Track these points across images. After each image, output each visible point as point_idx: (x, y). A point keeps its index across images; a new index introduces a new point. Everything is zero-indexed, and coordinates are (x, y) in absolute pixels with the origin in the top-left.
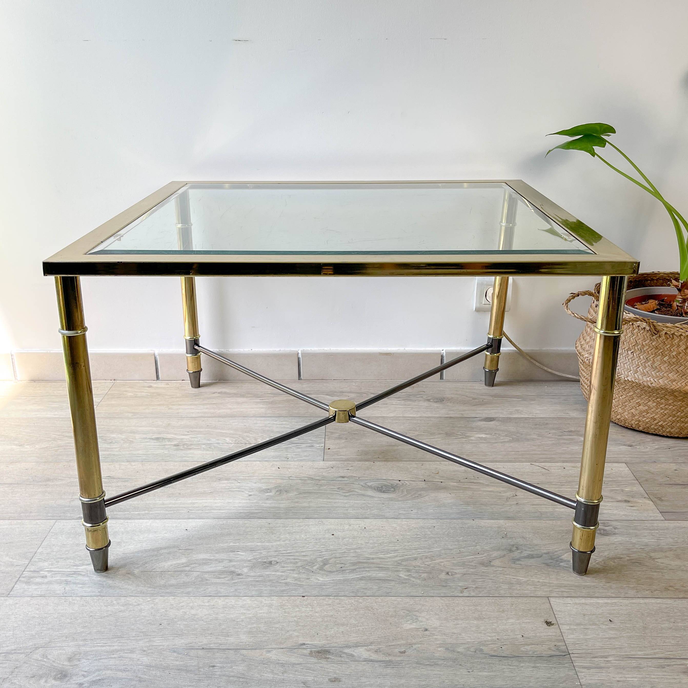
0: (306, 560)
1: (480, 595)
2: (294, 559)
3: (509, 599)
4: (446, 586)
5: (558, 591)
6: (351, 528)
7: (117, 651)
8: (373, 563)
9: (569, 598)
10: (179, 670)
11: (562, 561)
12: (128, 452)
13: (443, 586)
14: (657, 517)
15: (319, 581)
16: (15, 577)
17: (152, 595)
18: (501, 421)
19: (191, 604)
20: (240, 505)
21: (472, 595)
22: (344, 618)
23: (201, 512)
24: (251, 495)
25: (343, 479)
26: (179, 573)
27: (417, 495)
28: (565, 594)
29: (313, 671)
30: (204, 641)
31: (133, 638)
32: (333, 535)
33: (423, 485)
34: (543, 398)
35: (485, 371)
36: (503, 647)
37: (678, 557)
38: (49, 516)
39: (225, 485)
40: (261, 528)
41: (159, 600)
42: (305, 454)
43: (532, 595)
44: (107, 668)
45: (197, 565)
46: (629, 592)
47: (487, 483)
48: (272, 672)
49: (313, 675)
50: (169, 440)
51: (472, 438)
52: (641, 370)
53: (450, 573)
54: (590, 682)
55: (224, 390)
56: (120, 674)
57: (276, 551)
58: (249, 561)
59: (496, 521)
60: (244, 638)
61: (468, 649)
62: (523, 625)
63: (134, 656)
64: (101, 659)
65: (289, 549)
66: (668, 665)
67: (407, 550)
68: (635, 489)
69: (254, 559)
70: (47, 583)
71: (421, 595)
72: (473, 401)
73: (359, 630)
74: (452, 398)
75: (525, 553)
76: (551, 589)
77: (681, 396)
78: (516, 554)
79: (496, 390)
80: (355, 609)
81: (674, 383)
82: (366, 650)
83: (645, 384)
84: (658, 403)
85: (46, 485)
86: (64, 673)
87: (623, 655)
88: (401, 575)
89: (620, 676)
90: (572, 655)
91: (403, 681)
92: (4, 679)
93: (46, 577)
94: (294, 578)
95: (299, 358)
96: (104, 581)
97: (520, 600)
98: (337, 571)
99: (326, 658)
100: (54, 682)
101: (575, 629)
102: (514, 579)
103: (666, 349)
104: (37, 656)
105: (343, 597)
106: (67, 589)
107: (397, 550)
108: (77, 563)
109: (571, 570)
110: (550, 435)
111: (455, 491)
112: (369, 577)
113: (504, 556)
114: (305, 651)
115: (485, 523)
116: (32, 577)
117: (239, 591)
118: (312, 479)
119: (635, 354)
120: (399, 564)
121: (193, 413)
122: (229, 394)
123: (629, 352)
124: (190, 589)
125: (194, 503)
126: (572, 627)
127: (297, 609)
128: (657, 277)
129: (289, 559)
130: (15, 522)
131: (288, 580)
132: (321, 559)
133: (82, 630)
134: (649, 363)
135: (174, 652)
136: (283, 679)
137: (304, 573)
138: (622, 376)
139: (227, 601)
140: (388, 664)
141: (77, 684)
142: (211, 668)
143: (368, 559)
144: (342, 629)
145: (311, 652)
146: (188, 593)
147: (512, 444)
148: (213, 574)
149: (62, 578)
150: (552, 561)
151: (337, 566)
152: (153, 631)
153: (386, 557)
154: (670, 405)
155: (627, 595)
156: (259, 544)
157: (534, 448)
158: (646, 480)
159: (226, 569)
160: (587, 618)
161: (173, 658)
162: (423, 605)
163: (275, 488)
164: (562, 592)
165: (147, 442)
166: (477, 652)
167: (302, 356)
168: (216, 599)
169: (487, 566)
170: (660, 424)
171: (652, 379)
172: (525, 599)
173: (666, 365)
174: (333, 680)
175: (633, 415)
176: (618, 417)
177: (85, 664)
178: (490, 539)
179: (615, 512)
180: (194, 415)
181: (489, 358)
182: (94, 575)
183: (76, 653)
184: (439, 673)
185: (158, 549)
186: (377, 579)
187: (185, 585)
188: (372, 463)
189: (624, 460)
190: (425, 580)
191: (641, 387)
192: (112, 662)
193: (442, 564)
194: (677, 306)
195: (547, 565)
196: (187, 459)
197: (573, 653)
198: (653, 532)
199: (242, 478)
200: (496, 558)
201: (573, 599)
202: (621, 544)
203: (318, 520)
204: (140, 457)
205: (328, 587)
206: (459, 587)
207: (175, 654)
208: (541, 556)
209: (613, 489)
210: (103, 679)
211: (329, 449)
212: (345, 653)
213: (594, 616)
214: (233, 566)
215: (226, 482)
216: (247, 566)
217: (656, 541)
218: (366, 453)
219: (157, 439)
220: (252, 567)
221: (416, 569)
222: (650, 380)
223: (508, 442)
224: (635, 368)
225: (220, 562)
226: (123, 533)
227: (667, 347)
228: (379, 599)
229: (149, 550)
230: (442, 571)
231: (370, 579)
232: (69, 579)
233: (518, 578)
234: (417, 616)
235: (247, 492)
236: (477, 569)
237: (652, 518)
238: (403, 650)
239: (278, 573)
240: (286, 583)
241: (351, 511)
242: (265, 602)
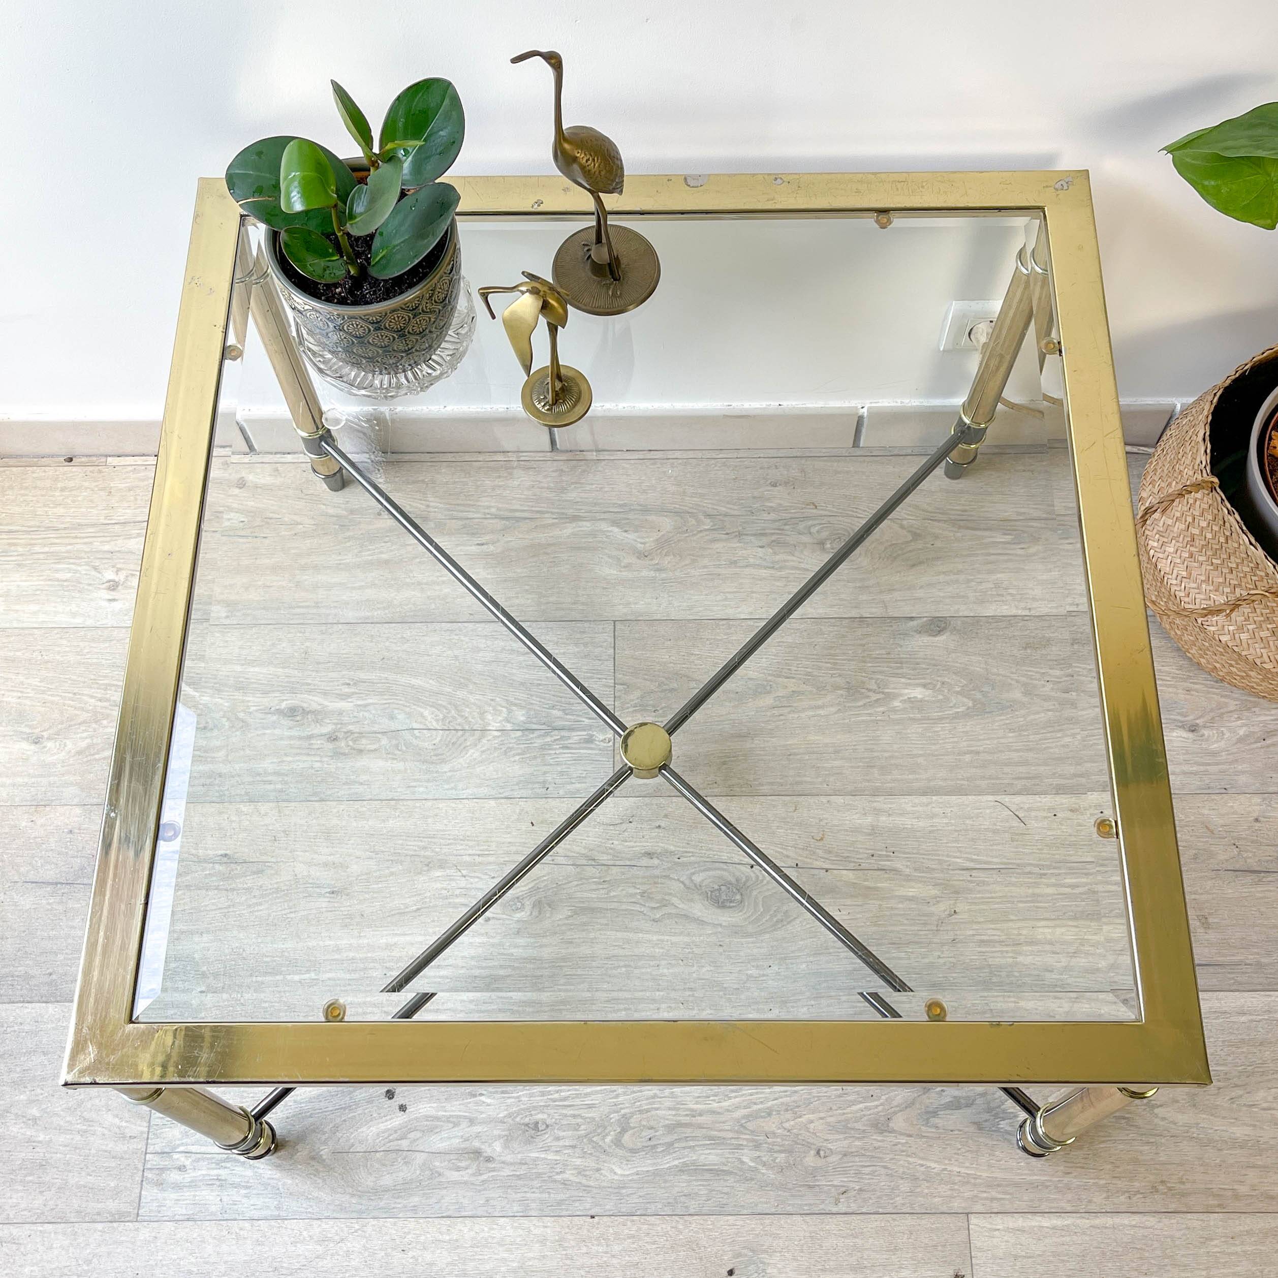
1: (864, 1210)
2: (574, 1116)
3: (909, 1221)
4: (813, 1187)
5: (986, 1199)
8: (700, 1127)
9: (1000, 1216)
11: (1004, 1115)
13: (809, 1187)
15: (616, 1177)
16: (137, 1168)
17: (360, 1215)
18: (959, 631)
19: (422, 1239)
20: (473, 952)
21: (850, 1211)
25: (651, 862)
26: (393, 1155)
27: (779, 916)
28: (996, 1206)
39: (439, 885)
41: (370, 1227)
42: (579, 770)
43: (944, 1209)
45: (419, 1135)
46: (1095, 1200)
47: (908, 873)
50: (316, 716)
51: (896, 703)
53: (822, 1153)
57: (542, 1094)
58: (501, 1122)
69: (510, 1116)
70: (190, 1186)
71: (773, 1210)
75: (948, 1095)
76: (975, 1192)
78: (932, 1099)
80: (672, 1248)
88: (744, 1159)
93: (185, 1168)
94: (576, 1168)
96: (278, 1180)
97: (925, 1221)
98: (644, 1148)
102: (922, 1165)
105: (653, 1218)
106: (225, 1199)
110: (1047, 689)
111: (849, 902)
112: (694, 1163)
113: (912, 1104)
116: (163, 1170)
117: (492, 1202)
120: (742, 1129)
121: (346, 604)
124: (415, 1200)
125: (391, 946)
127: (584, 1250)
129: (566, 1115)
131: (568, 1175)
132: (616, 1116)
137: (591, 1154)
139: (477, 1228)
143: (694, 1114)
146: (415, 1209)
147: (969, 728)
148: (447, 1157)
150: (987, 1117)
151: (644, 1134)
153: (721, 1108)
155: (1089, 1207)
159: (467, 1144)
160: (1018, 1264)
162: (776, 1236)
163: (530, 894)
164: (992, 1199)
165: (275, 725)
168: (459, 1224)
169: (881, 1132)
172: (933, 1218)
186: (707, 1170)
187: (407, 1187)
190: (782, 1170)
193: (812, 1126)
195: (979, 1127)
196: (361, 789)
199: (467, 858)
200: (900, 1108)
201: (1006, 1218)
204: (270, 783)
205: (630, 1191)
206: (833, 1190)
208: (972, 1103)
213: (1030, 1260)
214: (478, 1136)
215: (438, 873)
220: (508, 1140)
221: (770, 1140)
223: (963, 715)
225: (455, 1124)
228: (709, 1223)
230: (810, 1146)
231: (696, 1170)
233: (929, 1164)
236: (866, 1140)
239: (549, 1156)
240: (564, 1183)
241: (665, 971)
242: (536, 1231)
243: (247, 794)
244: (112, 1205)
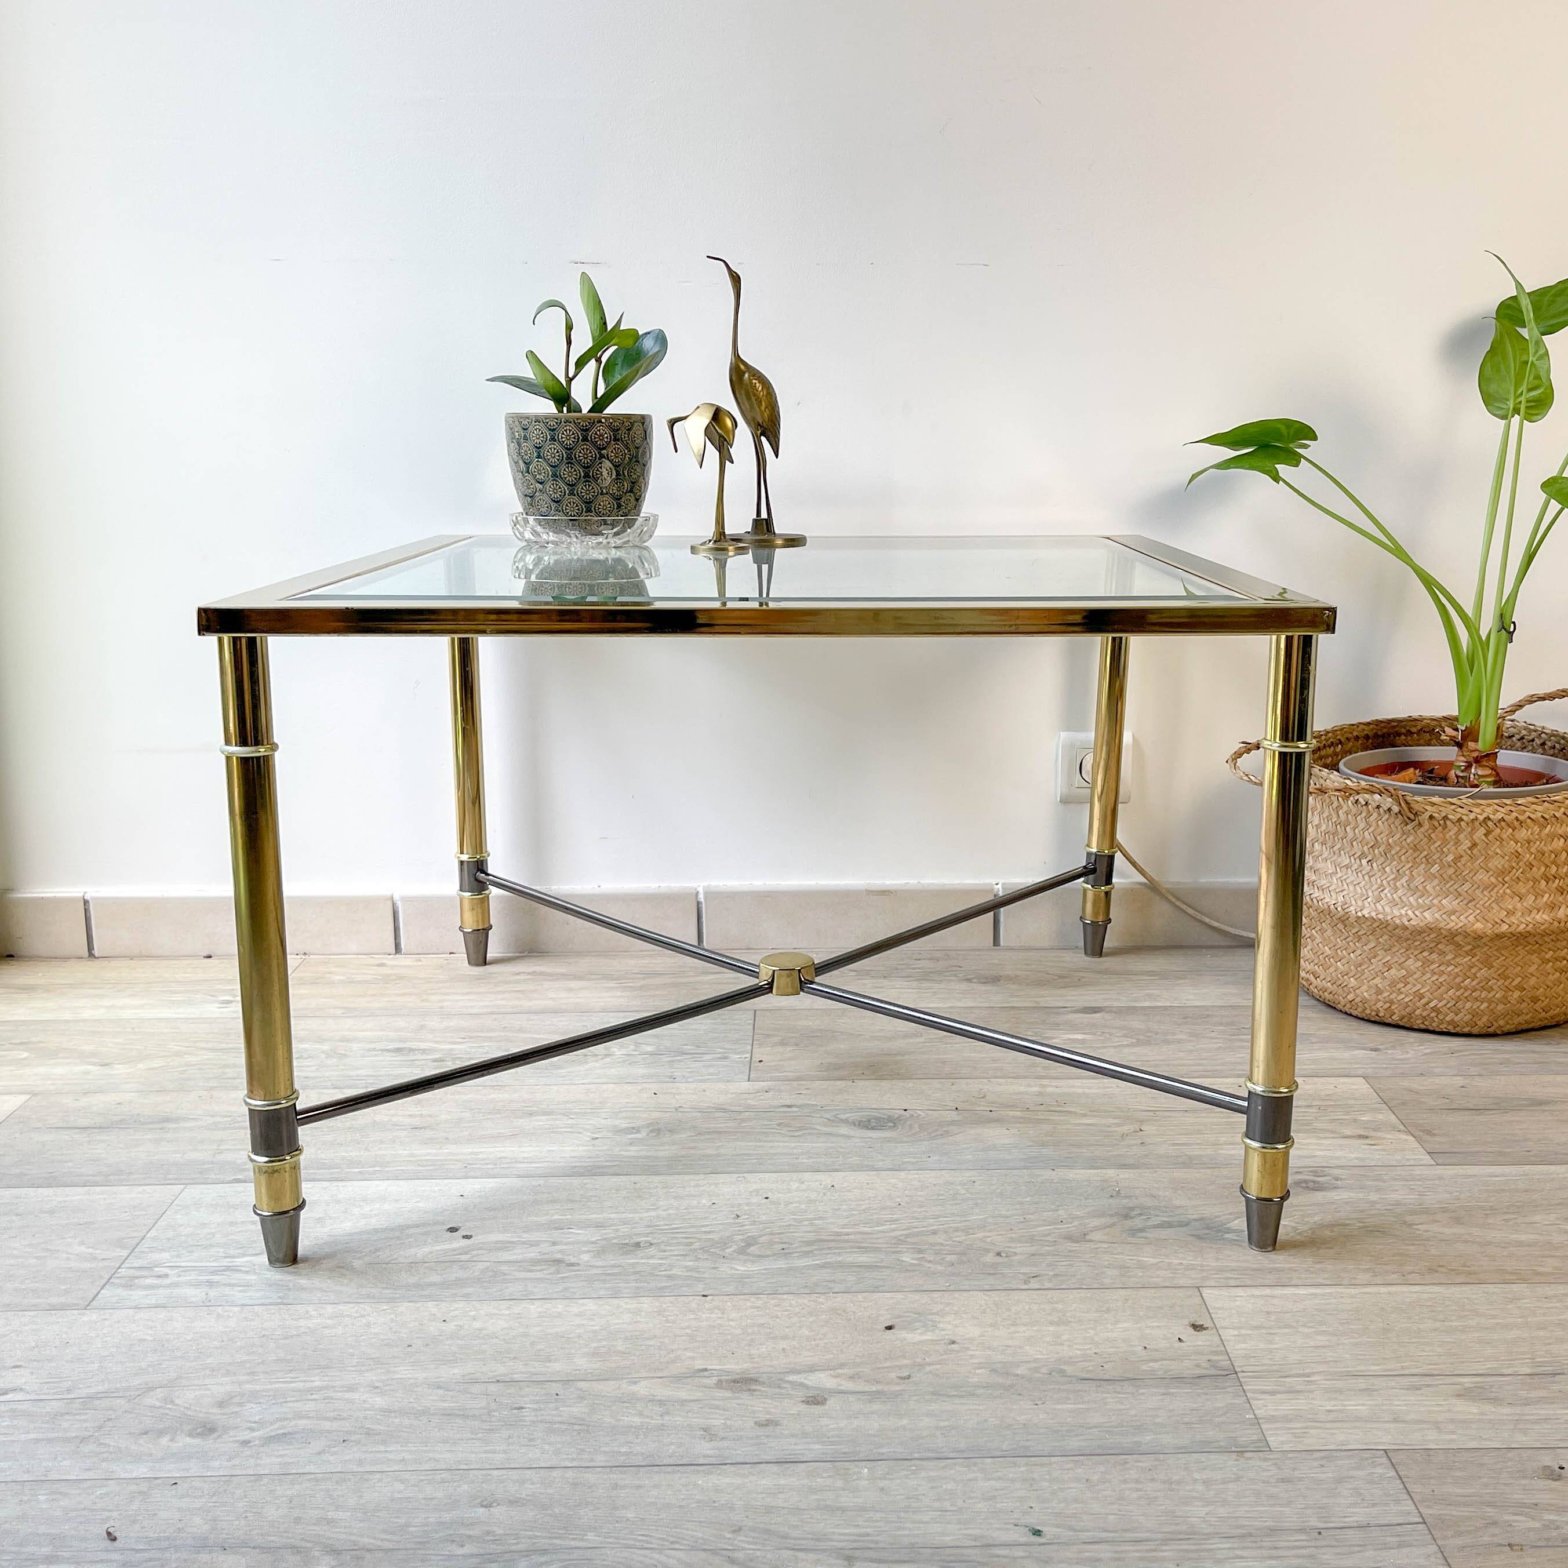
0: (713, 1239)
1: (1062, 1287)
2: (686, 1238)
3: (1123, 1292)
4: (994, 1274)
5: (1219, 1278)
6: (803, 1187)
7: (320, 1389)
8: (847, 1241)
9: (1241, 1288)
10: (449, 1415)
11: (1229, 1231)
12: (336, 1073)
13: (989, 1274)
14: (1422, 1160)
15: (737, 1272)
16: (101, 1277)
17: (391, 1300)
18: (1114, 1012)
19: (473, 1313)
20: (573, 1155)
21: (1046, 1287)
22: (787, 1327)
23: (491, 1166)
24: (597, 1138)
25: (789, 1110)
26: (449, 1264)
27: (940, 1133)
28: (1232, 1283)
29: (724, 1410)
30: (500, 1370)
31: (353, 1369)
32: (767, 1198)
33: (954, 1116)
34: (1201, 975)
35: (1085, 924)
36: (1106, 1366)
37: (1457, 1221)
38: (169, 1179)
40: (617, 1190)
41: (404, 1307)
42: (711, 1070)
43: (1167, 1284)
44: (299, 1416)
45: (485, 1252)
46: (1359, 1277)
47: (1083, 1112)
48: (641, 1414)
49: (724, 1417)
50: (424, 1051)
52: (1389, 895)
53: (1002, 1254)
54: (1273, 1413)
55: (538, 969)
56: (327, 1425)
57: (649, 1226)
58: (593, 1243)
59: (1100, 1171)
60: (582, 1363)
61: (1036, 1370)
62: (1148, 1331)
63: (355, 1396)
64: (286, 1402)
65: (676, 1222)
66: (1428, 1386)
67: (918, 1219)
68: (1380, 1117)
69: (605, 1239)
70: (169, 1286)
71: (944, 1289)
72: (1060, 980)
73: (817, 1345)
74: (1017, 976)
75: (1156, 1221)
76: (1205, 1274)
77: (1469, 944)
78: (1138, 1222)
79: (1106, 962)
80: (810, 1314)
81: (1453, 917)
82: (830, 1375)
83: (1398, 922)
84: (1426, 963)
85: (161, 1129)
86: (209, 1426)
87: (1339, 1372)
88: (904, 1259)
89: (1333, 1403)
90: (1240, 1375)
91: (905, 1422)
92: (84, 1438)
93: (166, 1276)
94: (686, 1267)
95: (698, 903)
96: (290, 1281)
97: (1142, 1292)
98: (774, 1255)
99: (750, 1390)
100: (188, 1440)
101: (1249, 1335)
102: (1132, 1260)
103: (1434, 850)
104: (152, 1400)
105: (785, 1296)
106: (211, 1294)
107: (897, 1220)
108: (232, 1252)
109: (1246, 1243)
110: (1213, 1034)
111: (1018, 1125)
112: (840, 1262)
113: (1114, 1224)
114: (707, 1381)
115: (1076, 1174)
116: (137, 1277)
117: (572, 1290)
118: (725, 1110)
119: (1374, 865)
120: (899, 1241)
121: (472, 1007)
122: (551, 975)
123: (1364, 862)
124: (470, 1290)
125: (476, 1154)
126: (1243, 1332)
127: (693, 1316)
128: (1419, 727)
129: (677, 1238)
130: (98, 1189)
131: (674, 1271)
132: (741, 1237)
133: (245, 1358)
134: (1403, 881)
135: (439, 1387)
136: (663, 1425)
137: (707, 1259)
138: (1352, 908)
139: (548, 1306)
140: (875, 1396)
141: (237, 1441)
142: (516, 1411)
143: (838, 1234)
144: (783, 1344)
145: (720, 1381)
146: (467, 1295)
147: (1136, 1050)
148: (519, 1264)
149: (202, 1278)
150: (1207, 1231)
151: (776, 1246)
152: (394, 1357)
153: (874, 1230)
154: (1449, 964)
155: (1353, 1282)
156: (613, 1216)
157: (1181, 1054)
158: (1403, 1104)
159: (546, 1256)
160: (1273, 1317)
161: (435, 1398)
162: (948, 1304)
163: (648, 1125)
164: (1227, 1278)
165: (376, 1056)
166: (1053, 1373)
167: (706, 898)
168: (525, 1304)
169: (1077, 1242)
170: (1432, 1005)
171: (1410, 912)
172: (1153, 1291)
173: (1436, 882)
174: (764, 1423)
175: (1379, 992)
176: (1350, 997)
177: (253, 1411)
178: (1086, 1199)
179: (1338, 1154)
180: (475, 1011)
181: (1090, 895)
182: (268, 1270)
183: (233, 1394)
184: (978, 1407)
185: (402, 1228)
186: (856, 1266)
187: (460, 1283)
188: (850, 1083)
189: (1360, 1072)
190: (953, 1265)
191: (1389, 928)
192: (310, 1406)
193: (989, 1240)
194: (1457, 777)
195: (1199, 1237)
197: (1243, 1372)
198: (1411, 1183)
199: (578, 1111)
200: (1097, 1229)
201: (1247, 1289)
202: (1347, 1203)
203: (737, 1175)
205: (756, 1280)
206: (1020, 1275)
207: (441, 1392)
208: (1187, 1224)
209: (1336, 1117)
210: (290, 1433)
211: (761, 1061)
212: (788, 1382)
213: (1288, 1314)
214: (560, 1251)
215: (544, 1117)
216: (589, 1251)
217: (1418, 1197)
218: (837, 1067)
219: (399, 1050)
220: (600, 1252)
221: (935, 1248)
222: (1407, 914)
223: (1128, 1046)
224: (1376, 893)
225: (531, 1246)
226: (328, 1204)
227: (1436, 845)
228: (860, 1297)
229: (384, 1230)
230: (988, 1251)
231: (841, 1266)
232: (216, 1278)
233: (1140, 1259)
234: (935, 1321)
235: (589, 1134)
236: (1058, 1246)
237: (1412, 1163)
238: (906, 1374)
239: (651, 1261)
240: (669, 1277)
241: (805, 1161)
242: (625, 1307)
243: (332, 1085)
244: (55, 1300)
